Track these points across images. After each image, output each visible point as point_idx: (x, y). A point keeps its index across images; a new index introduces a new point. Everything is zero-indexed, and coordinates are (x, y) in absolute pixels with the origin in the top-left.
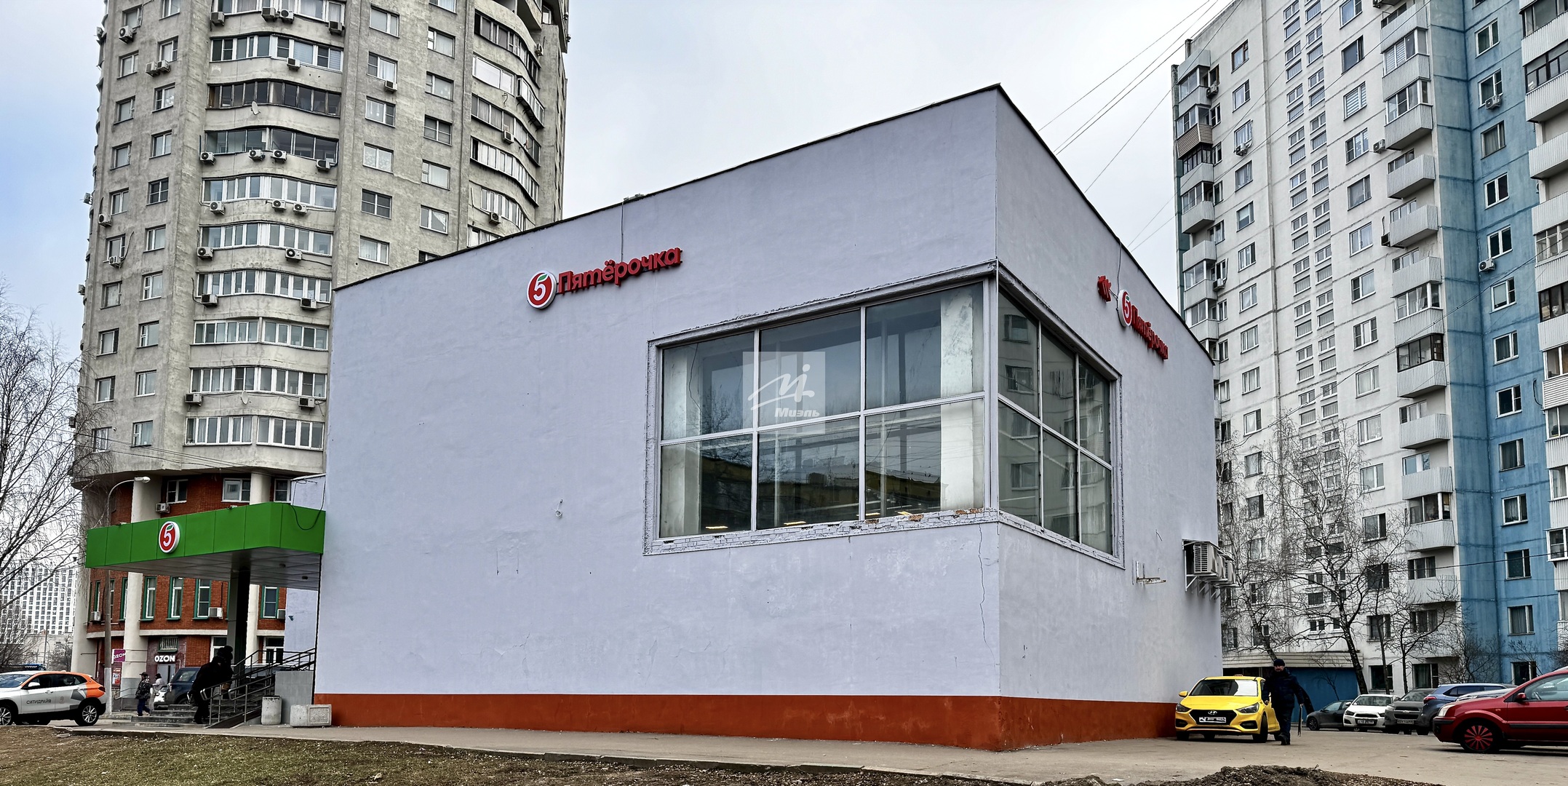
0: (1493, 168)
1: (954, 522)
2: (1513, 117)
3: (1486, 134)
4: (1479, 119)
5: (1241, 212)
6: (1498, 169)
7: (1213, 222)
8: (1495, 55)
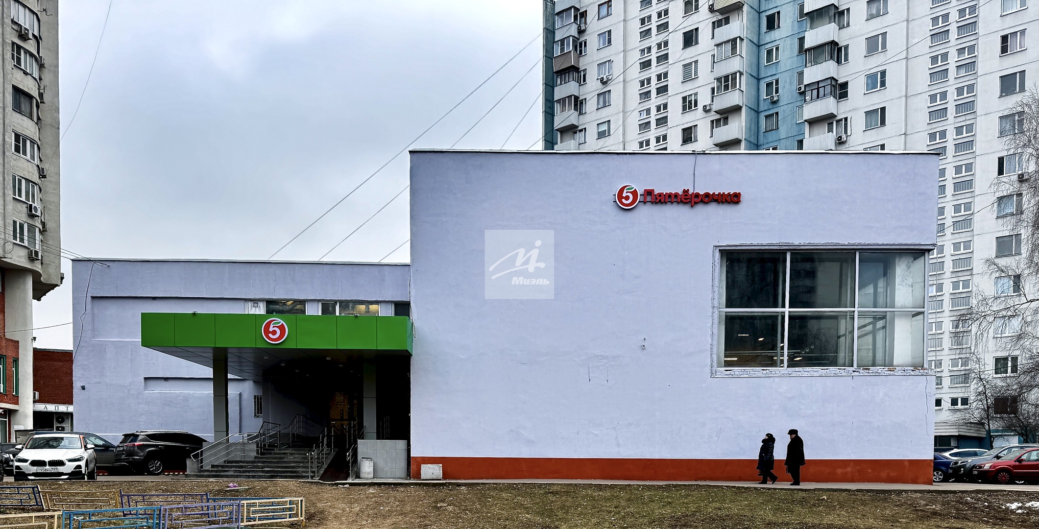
0: (770, 141)
1: (912, 373)
2: (784, 111)
3: (767, 117)
4: (764, 107)
5: (600, 125)
6: (773, 142)
7: (578, 127)
8: (776, 68)
